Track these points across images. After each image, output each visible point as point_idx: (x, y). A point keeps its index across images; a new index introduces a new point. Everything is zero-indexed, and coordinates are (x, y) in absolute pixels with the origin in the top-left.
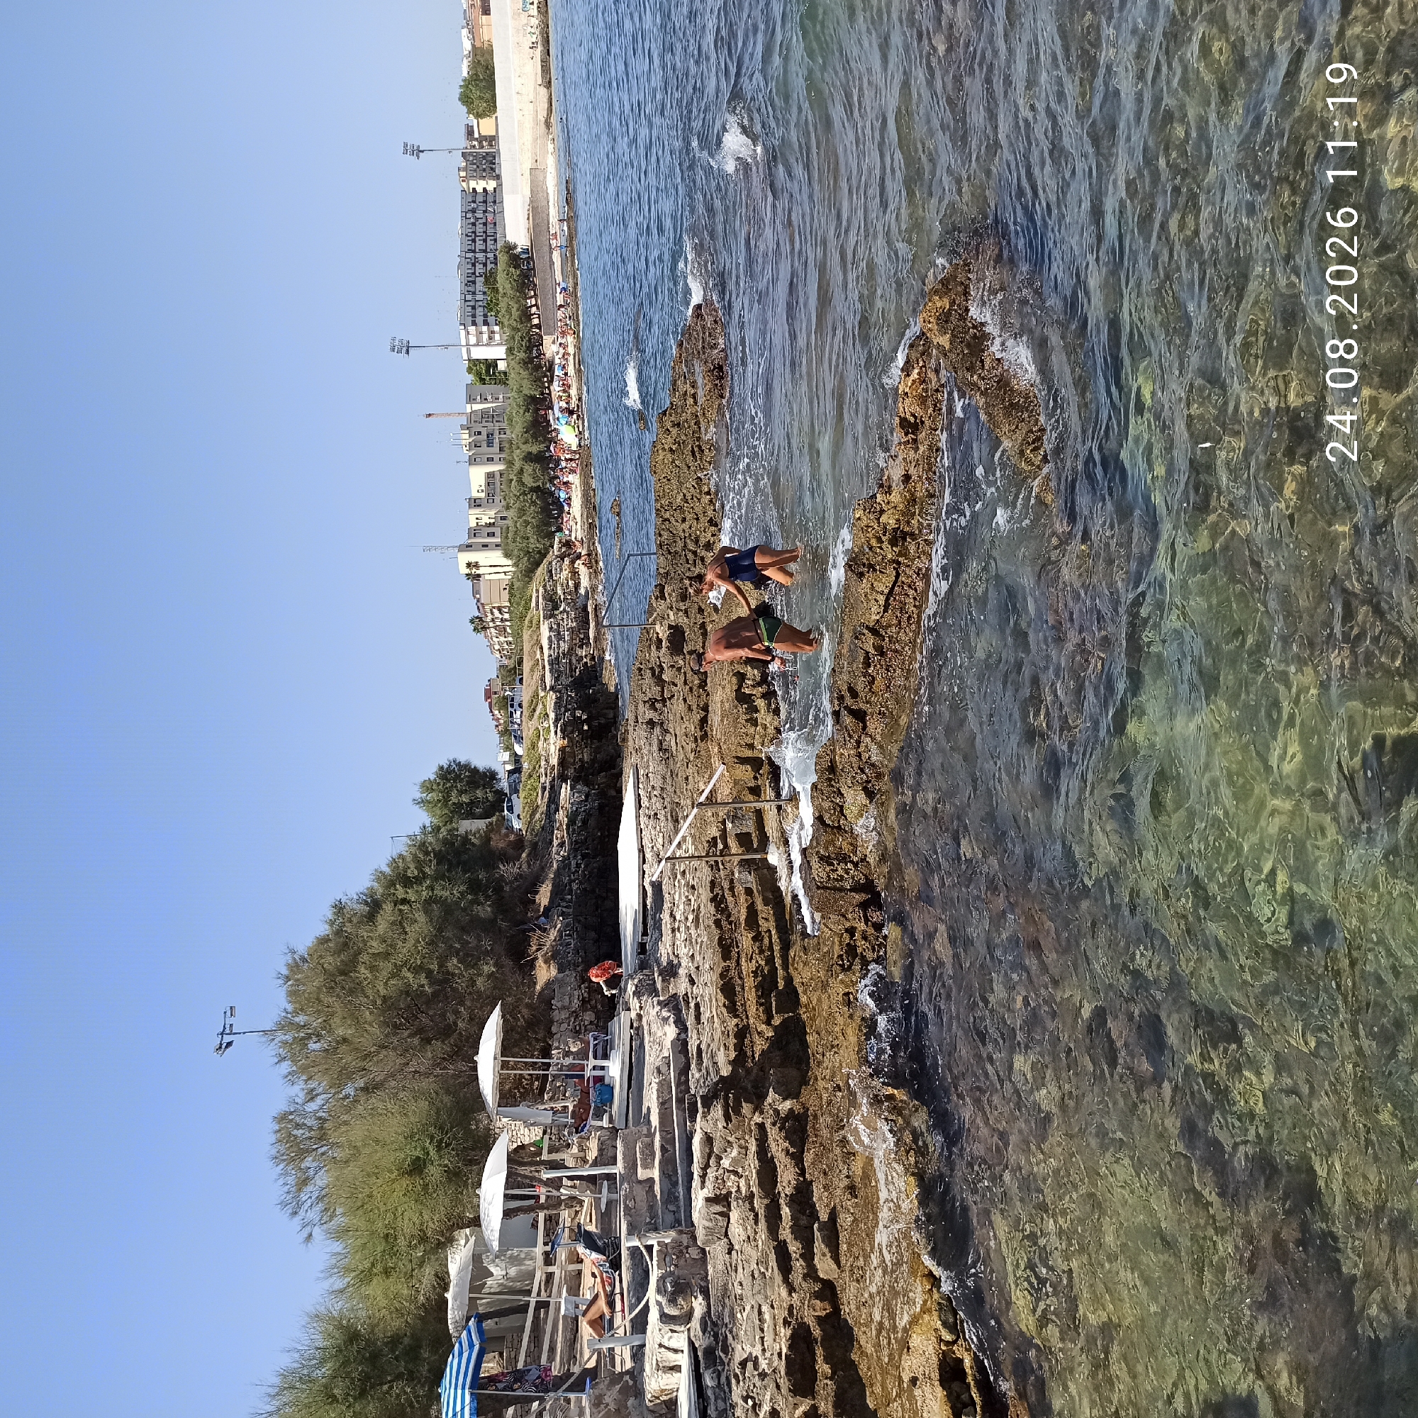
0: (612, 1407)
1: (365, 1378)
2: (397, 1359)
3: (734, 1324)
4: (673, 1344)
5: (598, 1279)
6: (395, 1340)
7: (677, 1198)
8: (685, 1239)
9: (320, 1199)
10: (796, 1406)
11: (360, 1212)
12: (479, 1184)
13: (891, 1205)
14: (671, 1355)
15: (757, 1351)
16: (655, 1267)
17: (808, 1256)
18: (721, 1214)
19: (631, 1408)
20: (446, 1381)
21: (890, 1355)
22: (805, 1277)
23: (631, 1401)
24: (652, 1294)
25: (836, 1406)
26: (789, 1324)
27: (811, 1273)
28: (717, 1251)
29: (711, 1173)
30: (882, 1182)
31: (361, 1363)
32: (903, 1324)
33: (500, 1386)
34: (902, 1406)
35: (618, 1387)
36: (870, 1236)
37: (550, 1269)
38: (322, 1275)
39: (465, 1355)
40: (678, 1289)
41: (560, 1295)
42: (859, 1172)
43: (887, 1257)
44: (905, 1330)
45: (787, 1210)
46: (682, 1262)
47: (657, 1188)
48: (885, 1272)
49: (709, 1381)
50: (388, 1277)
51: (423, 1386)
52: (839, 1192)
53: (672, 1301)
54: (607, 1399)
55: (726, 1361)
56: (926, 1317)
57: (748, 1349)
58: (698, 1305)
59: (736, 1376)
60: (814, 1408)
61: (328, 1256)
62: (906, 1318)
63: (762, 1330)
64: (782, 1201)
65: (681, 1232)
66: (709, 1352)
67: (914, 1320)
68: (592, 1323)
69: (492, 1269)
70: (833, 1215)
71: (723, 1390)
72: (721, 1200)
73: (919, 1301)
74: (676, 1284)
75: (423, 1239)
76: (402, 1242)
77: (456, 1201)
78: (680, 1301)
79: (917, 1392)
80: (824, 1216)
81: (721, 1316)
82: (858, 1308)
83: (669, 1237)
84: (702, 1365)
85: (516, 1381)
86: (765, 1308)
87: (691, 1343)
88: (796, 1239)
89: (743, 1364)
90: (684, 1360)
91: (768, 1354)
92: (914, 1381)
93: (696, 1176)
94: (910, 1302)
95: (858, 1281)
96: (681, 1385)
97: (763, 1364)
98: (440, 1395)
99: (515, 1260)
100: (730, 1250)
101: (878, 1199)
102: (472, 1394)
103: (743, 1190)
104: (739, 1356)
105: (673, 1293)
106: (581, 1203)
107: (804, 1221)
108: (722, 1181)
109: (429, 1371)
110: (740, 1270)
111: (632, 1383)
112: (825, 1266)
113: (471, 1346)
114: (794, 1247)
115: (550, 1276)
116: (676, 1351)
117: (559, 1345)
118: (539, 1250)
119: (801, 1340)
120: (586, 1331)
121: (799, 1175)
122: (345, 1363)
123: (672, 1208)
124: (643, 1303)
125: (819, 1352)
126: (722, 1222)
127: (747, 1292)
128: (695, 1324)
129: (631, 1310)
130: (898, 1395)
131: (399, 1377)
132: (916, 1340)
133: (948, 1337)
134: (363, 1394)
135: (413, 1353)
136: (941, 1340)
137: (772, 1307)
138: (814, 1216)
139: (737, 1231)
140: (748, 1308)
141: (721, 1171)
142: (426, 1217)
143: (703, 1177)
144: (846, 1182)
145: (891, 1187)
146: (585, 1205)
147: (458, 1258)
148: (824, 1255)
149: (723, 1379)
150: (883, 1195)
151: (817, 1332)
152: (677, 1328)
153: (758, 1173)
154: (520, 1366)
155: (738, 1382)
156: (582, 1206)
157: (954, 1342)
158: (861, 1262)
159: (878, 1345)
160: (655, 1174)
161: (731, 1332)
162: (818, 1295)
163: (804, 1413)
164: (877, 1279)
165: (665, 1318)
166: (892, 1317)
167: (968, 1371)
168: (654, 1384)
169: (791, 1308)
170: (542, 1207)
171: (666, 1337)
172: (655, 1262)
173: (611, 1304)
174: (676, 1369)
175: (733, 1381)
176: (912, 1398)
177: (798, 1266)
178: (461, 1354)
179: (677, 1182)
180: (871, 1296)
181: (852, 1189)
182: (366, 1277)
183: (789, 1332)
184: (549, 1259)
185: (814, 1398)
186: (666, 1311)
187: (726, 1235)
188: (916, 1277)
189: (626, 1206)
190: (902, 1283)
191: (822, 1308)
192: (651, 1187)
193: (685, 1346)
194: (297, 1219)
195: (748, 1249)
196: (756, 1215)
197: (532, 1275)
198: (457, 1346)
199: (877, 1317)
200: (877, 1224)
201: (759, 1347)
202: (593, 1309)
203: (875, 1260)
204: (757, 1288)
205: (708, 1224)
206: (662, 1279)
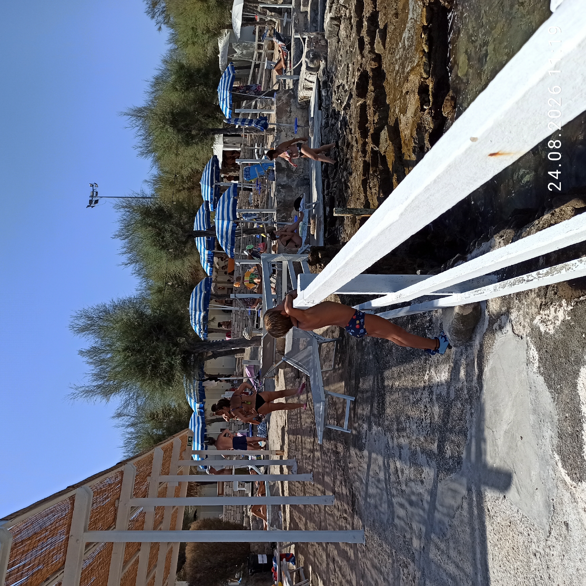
0: (284, 101)
1: (188, 84)
2: (200, 77)
3: (336, 72)
4: (310, 79)
5: (281, 53)
6: (199, 70)
7: (317, 21)
8: (320, 37)
9: (163, 12)
10: (358, 101)
11: (181, 16)
12: (231, 9)
13: (413, 20)
14: (309, 84)
15: (344, 82)
16: (306, 47)
17: (372, 43)
18: (337, 25)
19: (292, 103)
20: (219, 87)
21: (400, 83)
22: (369, 52)
23: (292, 100)
24: (304, 59)
25: (374, 102)
26: (360, 70)
27: (372, 51)
28: (333, 41)
29: (334, 6)
30: (411, 10)
31: (186, 77)
32: (407, 71)
33: (241, 91)
34: (401, 102)
35: (287, 94)
36: (401, 34)
37: (261, 51)
38: (167, 42)
39: (227, 78)
40: (315, 57)
41: (264, 61)
42: (401, 7)
43: (406, 43)
44: (408, 73)
45: (366, 23)
46: (317, 46)
47: (309, 16)
48: (404, 49)
49: (323, 93)
50: (194, 46)
51: (211, 89)
52: (390, 16)
53: (312, 61)
54: (283, 98)
55: (331, 86)
56: (418, 68)
57: (341, 81)
58: (322, 64)
59: (335, 91)
60: (365, 102)
61: (169, 35)
62: (409, 68)
63: (348, 74)
64: (364, 20)
65: (318, 34)
66: (325, 83)
67: (413, 69)
68: (277, 71)
69: (236, 50)
70: (386, 27)
71: (329, 97)
72: (337, 19)
73: (416, 62)
74: (314, 55)
75: (208, 31)
76: (199, 32)
77: (222, 16)
78: (315, 61)
79: (408, 96)
80: (381, 27)
81: (331, 69)
82: (389, 65)
83: (313, 35)
84: (322, 88)
85: (247, 90)
86: (350, 65)
87: (318, 79)
88: (368, 36)
89: (338, 87)
90: (314, 86)
91: (349, 83)
92: (407, 92)
93: (327, 8)
94: (412, 62)
95: (392, 54)
96: (312, 95)
97: (347, 87)
98: (217, 93)
99: (245, 48)
100: (339, 41)
101: (408, 18)
102: (230, 93)
103: (348, 15)
104: (337, 84)
105: (313, 58)
106: (275, 23)
107: (372, 29)
108: (338, 10)
109: (213, 83)
110: (342, 50)
111: (293, 93)
112: (378, 48)
113: (229, 74)
114: (366, 39)
115: (260, 54)
116: (311, 82)
117: (263, 82)
118: (256, 44)
119: (364, 77)
120: (275, 73)
121: (374, 8)
122: (180, 77)
123: (314, 25)
124: (300, 62)
125: (370, 81)
126: (336, 28)
127: (344, 59)
128: (320, 72)
129: (294, 66)
130: (400, 98)
131: (201, 84)
132: (411, 77)
133: (425, 76)
134: (187, 89)
135: (206, 76)
136: (422, 77)
137: (353, 64)
138: (377, 26)
139: (343, 33)
140: (343, 65)
141: (339, 5)
142: (209, 22)
143: (331, 7)
144: (394, 11)
145: (414, 13)
146: (276, 24)
147: (223, 41)
148: (379, 43)
149: (329, 93)
150: (410, 16)
151: (371, 74)
152: (313, 73)
153: (356, 6)
154: (249, 84)
155: (335, 94)
156: (275, 25)
157: (427, 78)
158: (394, 46)
159: (395, 80)
160: (309, 9)
161: (335, 75)
162: (373, 60)
163: (361, 104)
164: (400, 53)
165: (308, 68)
166: (404, 68)
167: (430, 90)
168: (302, 94)
169: (361, 64)
170: (258, 23)
171: (308, 76)
172: (306, 45)
173: (286, 64)
174: (311, 89)
175: (334, 93)
176: (405, 99)
177: (367, 47)
178: (225, 77)
179: (318, 14)
180: (396, 60)
181: (396, 15)
182: (186, 45)
183: (359, 74)
184: (260, 47)
185: (365, 99)
186: (309, 65)
187: (338, 35)
188: (417, 51)
189: (295, 23)
190: (411, 54)
191: (374, 65)
192: (306, 16)
193: (315, 80)
194: (154, 20)
195: (346, 41)
196: (352, 26)
197: (253, 54)
198: (223, 75)
199: (397, 68)
200: (405, 30)
201: (345, 80)
202: (279, 65)
203: (400, 45)
204: (348, 57)
205: (330, 29)
206: (308, 53)
